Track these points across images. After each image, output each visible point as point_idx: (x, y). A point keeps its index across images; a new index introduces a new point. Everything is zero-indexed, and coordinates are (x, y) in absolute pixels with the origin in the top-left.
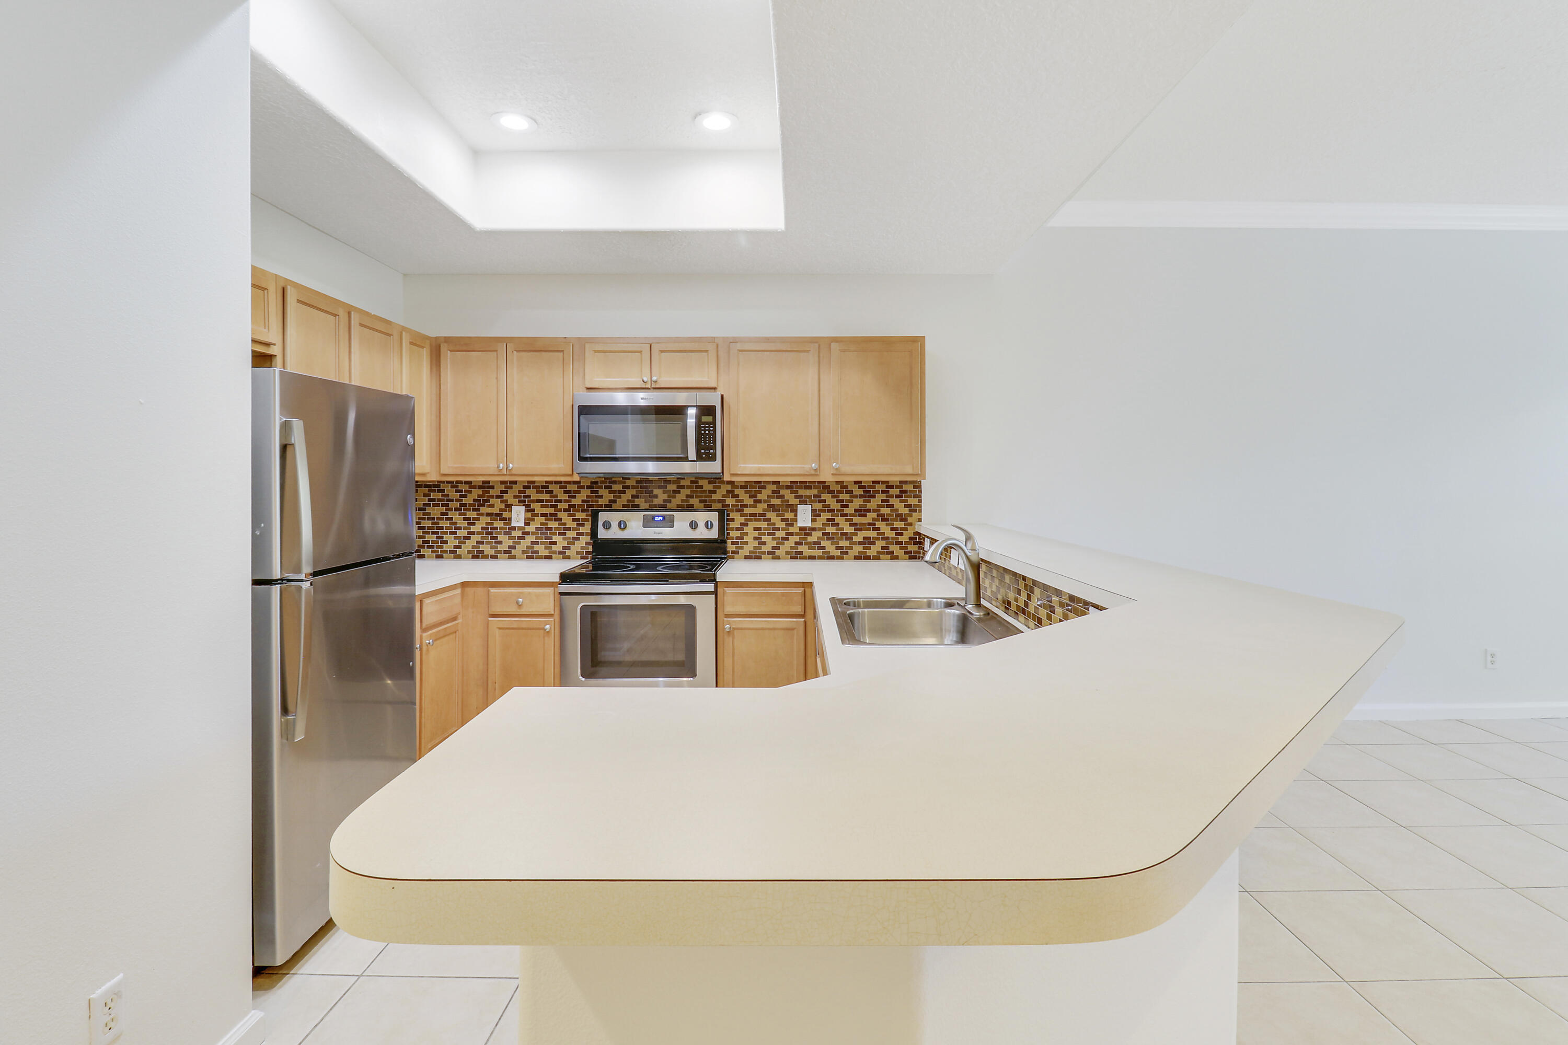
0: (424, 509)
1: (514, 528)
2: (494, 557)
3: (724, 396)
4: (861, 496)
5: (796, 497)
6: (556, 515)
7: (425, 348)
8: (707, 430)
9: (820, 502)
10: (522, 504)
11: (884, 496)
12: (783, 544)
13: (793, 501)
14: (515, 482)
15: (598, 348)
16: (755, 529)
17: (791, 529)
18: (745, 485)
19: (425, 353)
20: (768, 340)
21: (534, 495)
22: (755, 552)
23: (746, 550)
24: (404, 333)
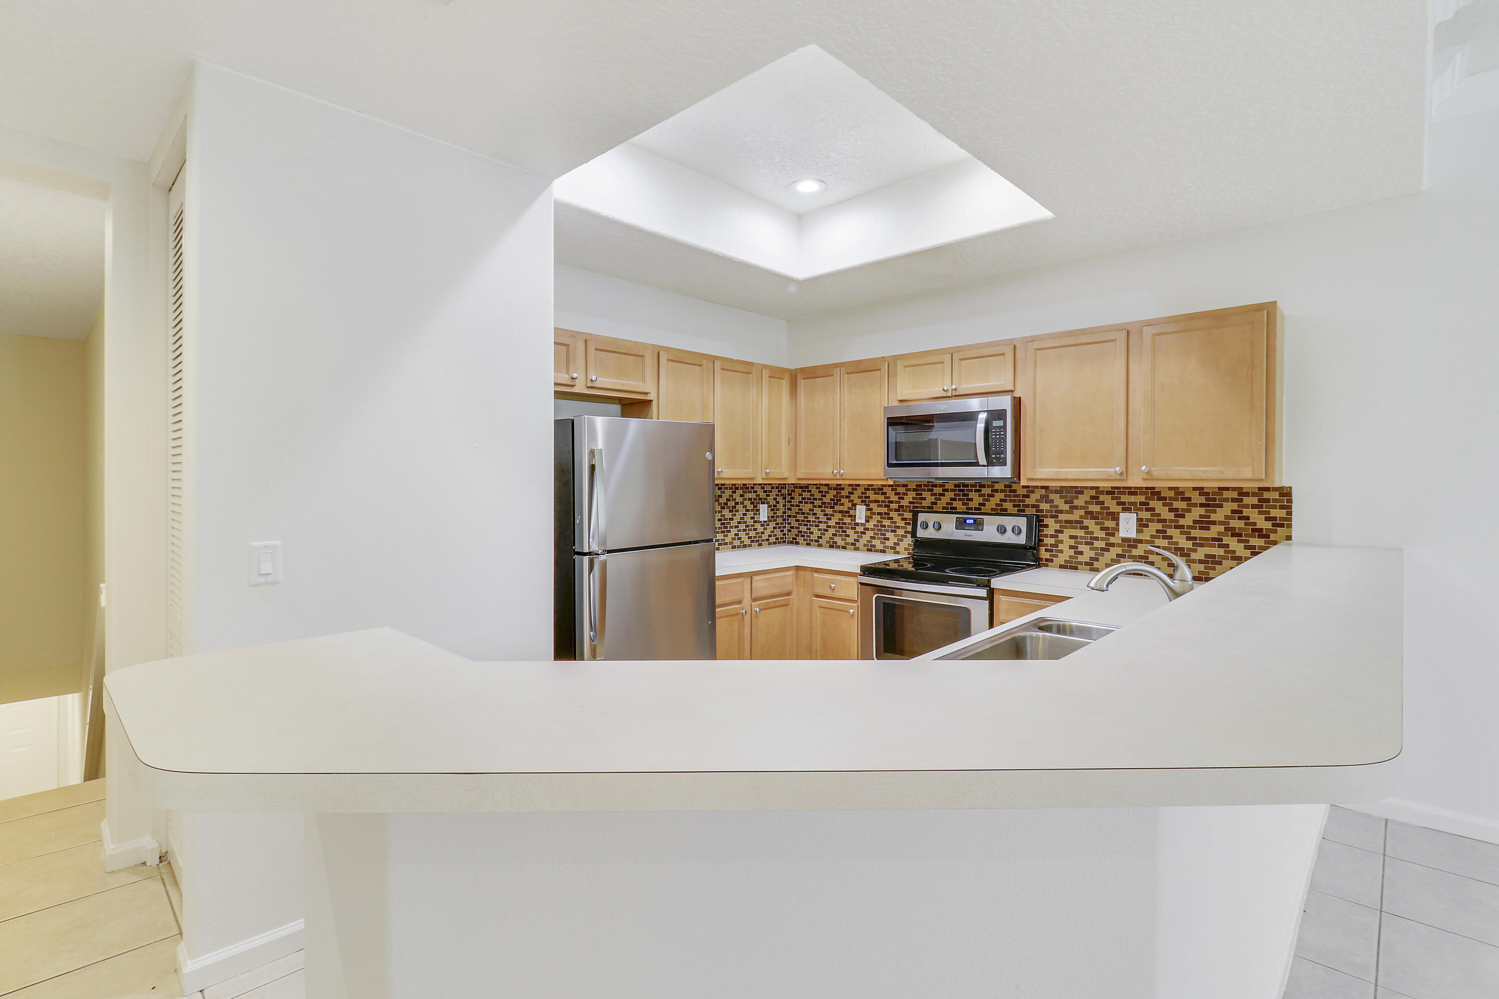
0: (799, 506)
1: (857, 524)
2: (844, 548)
3: (1021, 398)
4: (1202, 505)
5: (1119, 504)
6: (889, 514)
7: (784, 380)
8: (998, 435)
9: (1147, 510)
10: (863, 504)
11: (1235, 506)
12: (1103, 555)
13: (1114, 508)
14: (859, 485)
15: (908, 363)
16: (1071, 537)
17: (1112, 540)
18: (1061, 491)
19: (785, 384)
20: (1069, 334)
21: (873, 497)
22: (1071, 562)
23: (1062, 559)
24: (764, 370)
